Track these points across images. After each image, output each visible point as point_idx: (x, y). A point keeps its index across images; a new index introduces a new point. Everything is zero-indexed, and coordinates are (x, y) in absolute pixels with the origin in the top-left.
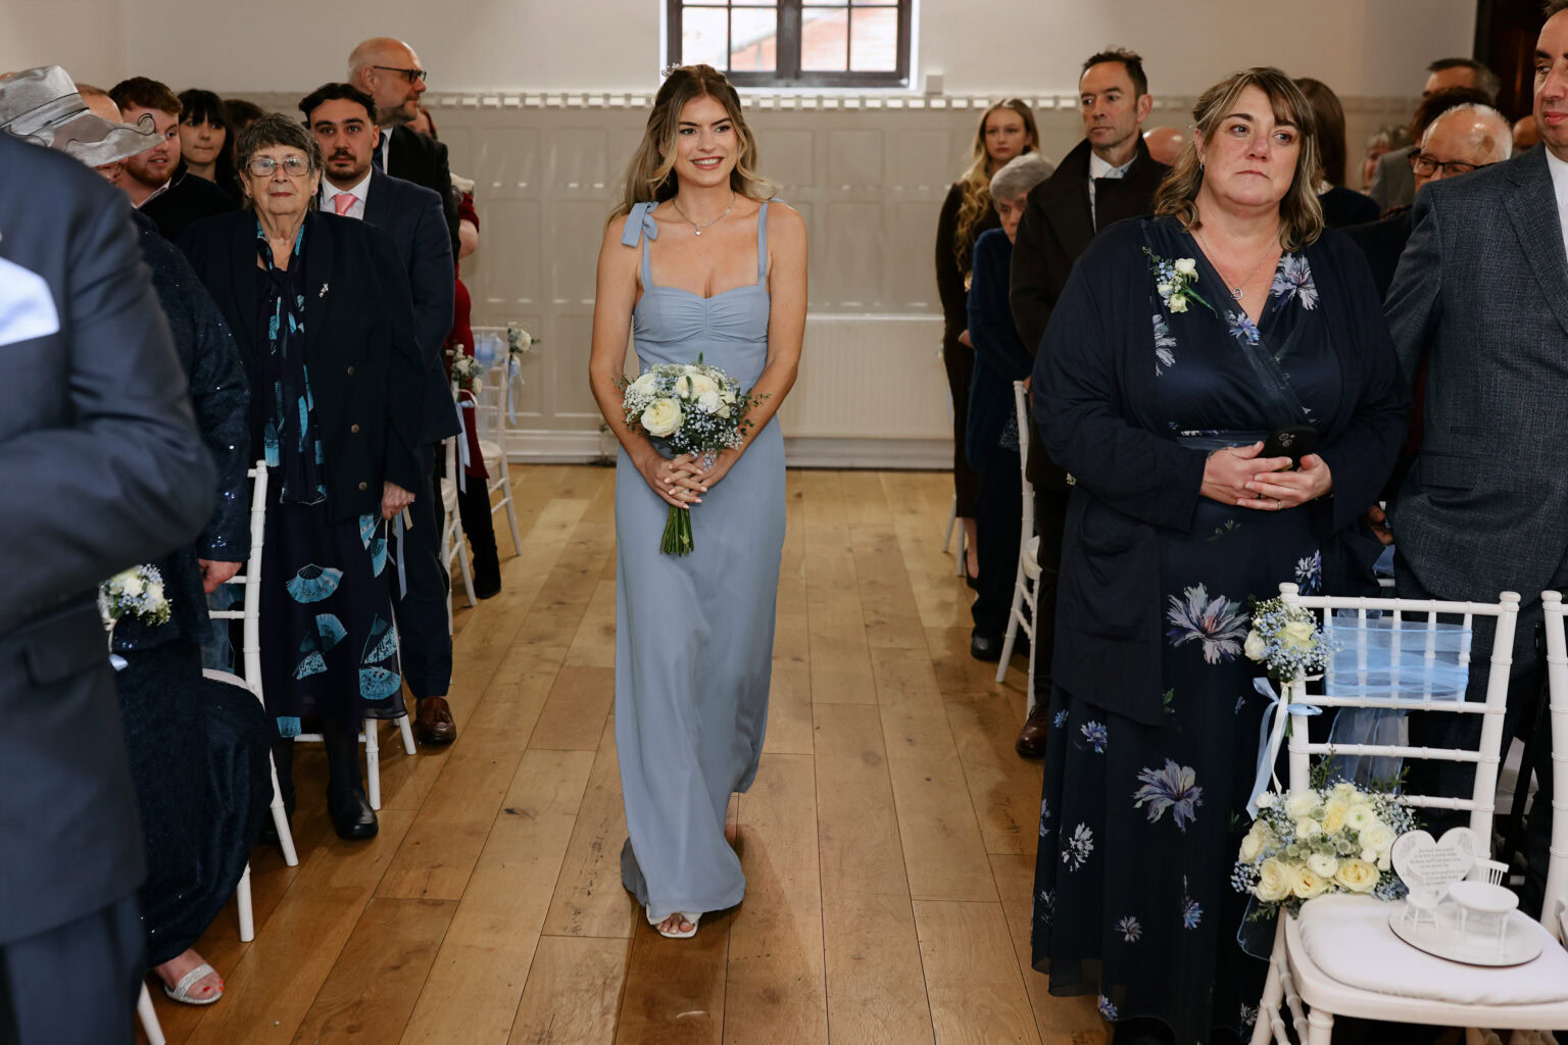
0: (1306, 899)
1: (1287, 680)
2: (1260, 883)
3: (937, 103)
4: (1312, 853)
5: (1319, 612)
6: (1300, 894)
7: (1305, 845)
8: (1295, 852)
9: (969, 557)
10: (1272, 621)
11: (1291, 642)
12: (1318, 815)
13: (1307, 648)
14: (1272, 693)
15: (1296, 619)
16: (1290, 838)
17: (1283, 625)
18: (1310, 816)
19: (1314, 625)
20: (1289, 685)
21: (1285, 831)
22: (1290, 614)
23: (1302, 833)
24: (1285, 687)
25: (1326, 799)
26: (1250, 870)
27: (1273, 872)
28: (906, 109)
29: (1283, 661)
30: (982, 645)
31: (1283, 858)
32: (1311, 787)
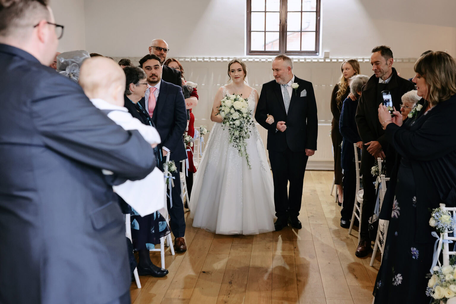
0: (449, 299)
1: (442, 232)
2: (435, 294)
3: (327, 60)
4: (450, 284)
5: (452, 212)
6: (447, 297)
7: (448, 282)
8: (445, 284)
9: (339, 197)
10: (438, 215)
11: (443, 221)
12: (452, 273)
13: (449, 223)
14: (437, 236)
15: (444, 214)
16: (444, 280)
17: (441, 216)
18: (450, 273)
19: (450, 216)
20: (443, 234)
21: (442, 278)
22: (443, 213)
23: (447, 278)
24: (441, 234)
25: (454, 268)
26: (432, 290)
27: (439, 290)
28: (318, 62)
29: (441, 227)
30: (344, 222)
31: (442, 286)
32: (450, 265)
